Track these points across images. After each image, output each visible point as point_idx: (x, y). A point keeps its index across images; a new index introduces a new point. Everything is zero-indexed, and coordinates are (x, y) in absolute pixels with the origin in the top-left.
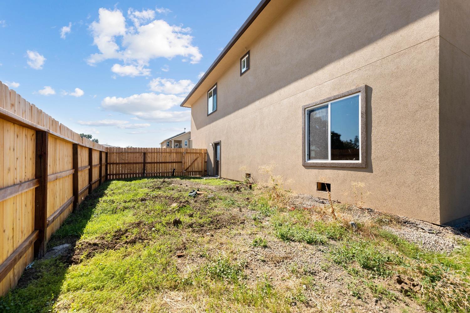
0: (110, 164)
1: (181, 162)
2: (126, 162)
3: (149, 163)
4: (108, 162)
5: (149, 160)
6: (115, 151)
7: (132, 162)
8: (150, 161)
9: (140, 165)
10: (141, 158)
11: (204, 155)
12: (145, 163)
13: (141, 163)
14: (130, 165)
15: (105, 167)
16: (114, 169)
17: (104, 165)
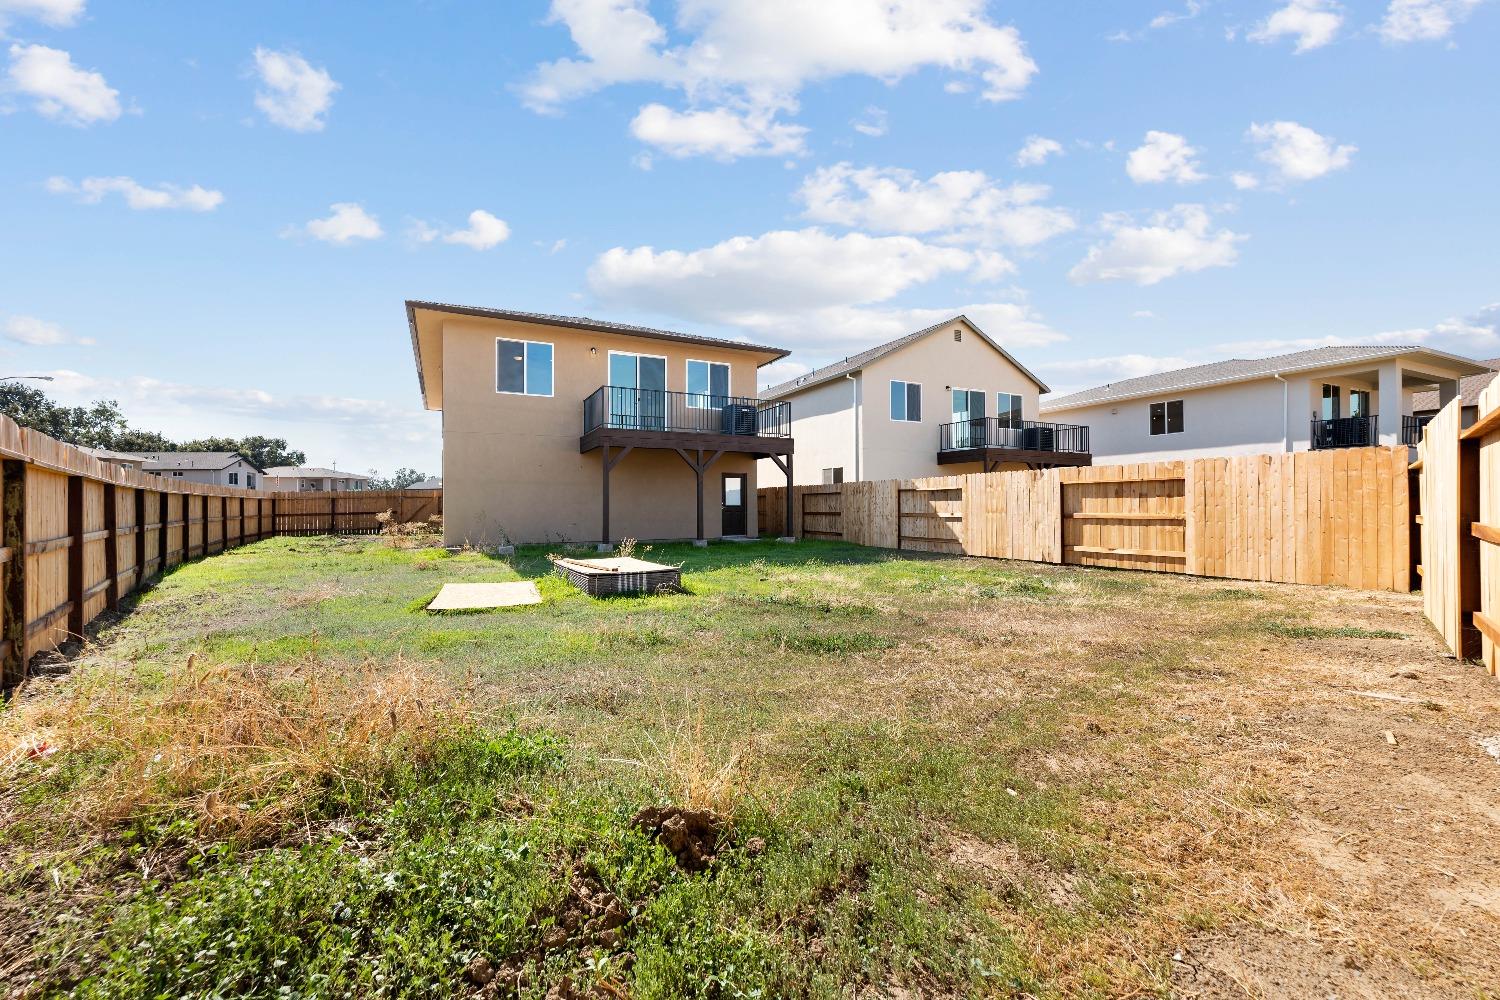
0: (279, 515)
2: (304, 512)
3: (341, 514)
4: (277, 513)
5: (340, 509)
6: (286, 496)
7: (313, 512)
9: (327, 517)
10: (329, 506)
12: (334, 514)
13: (328, 514)
14: (312, 517)
15: (271, 520)
16: (284, 523)
17: (267, 516)
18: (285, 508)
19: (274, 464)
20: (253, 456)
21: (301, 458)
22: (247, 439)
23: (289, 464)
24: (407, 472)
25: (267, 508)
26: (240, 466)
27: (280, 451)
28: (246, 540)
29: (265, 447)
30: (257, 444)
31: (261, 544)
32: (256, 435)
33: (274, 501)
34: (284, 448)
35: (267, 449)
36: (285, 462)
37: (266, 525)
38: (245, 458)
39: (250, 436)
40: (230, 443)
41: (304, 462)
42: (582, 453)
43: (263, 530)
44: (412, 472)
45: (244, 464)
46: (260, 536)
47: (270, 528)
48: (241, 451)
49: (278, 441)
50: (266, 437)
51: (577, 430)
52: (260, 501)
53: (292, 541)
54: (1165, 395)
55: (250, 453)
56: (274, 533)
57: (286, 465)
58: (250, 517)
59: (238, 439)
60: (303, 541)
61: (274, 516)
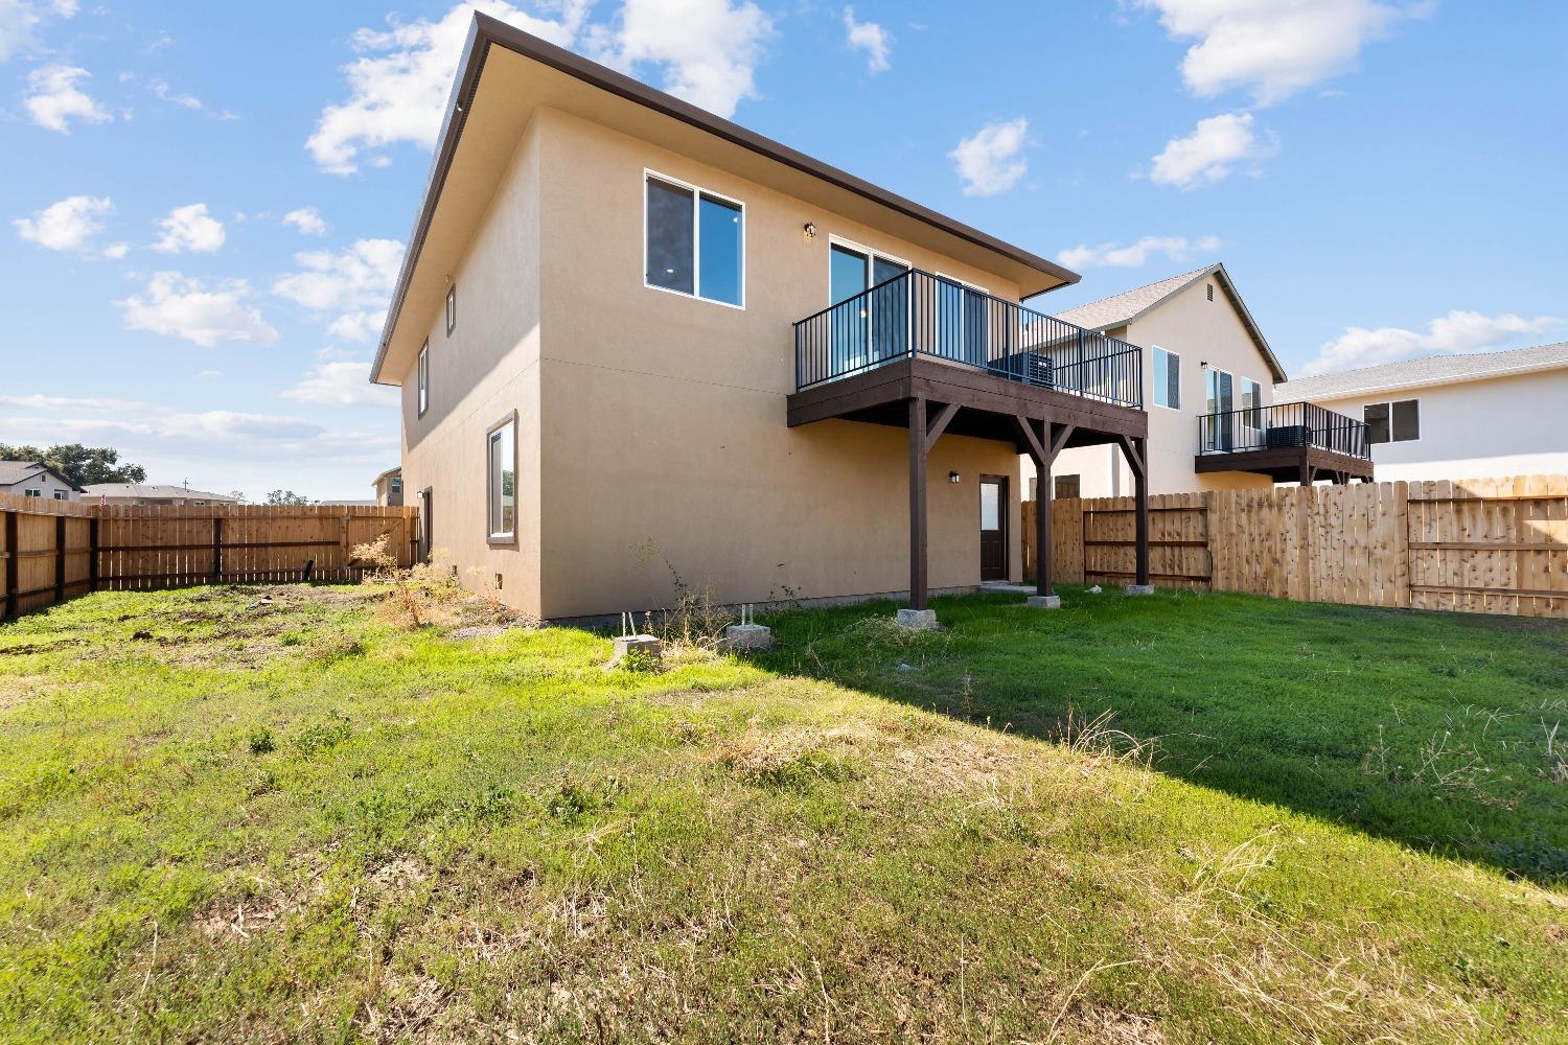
0: (106, 550)
1: (337, 543)
2: (159, 543)
3: (234, 546)
4: (100, 545)
5: (232, 537)
6: (122, 514)
7: (178, 544)
8: (236, 542)
9: (205, 552)
10: (209, 532)
11: (408, 522)
12: (218, 546)
13: (208, 547)
14: (172, 552)
15: (86, 558)
16: (118, 565)
17: (78, 552)
18: (116, 535)
19: (98, 481)
20: (66, 470)
21: (138, 475)
22: (57, 449)
23: (122, 481)
24: (283, 496)
25: (76, 537)
26: (44, 480)
27: (107, 464)
28: (22, 603)
29: (84, 459)
30: (72, 455)
31: (60, 615)
32: (71, 444)
33: (94, 523)
34: (113, 461)
35: (88, 461)
36: (116, 478)
37: (75, 567)
38: (53, 471)
39: (62, 445)
40: (30, 453)
41: (142, 479)
42: (790, 426)
43: (67, 579)
44: (290, 494)
45: (49, 477)
46: (59, 592)
47: (85, 574)
48: (50, 463)
49: (104, 452)
50: (86, 446)
51: (782, 384)
52: (60, 522)
53: (137, 602)
54: (1391, 394)
55: (60, 466)
56: (94, 582)
57: (116, 482)
58: (34, 554)
59: (43, 448)
60: (164, 601)
61: (94, 549)
